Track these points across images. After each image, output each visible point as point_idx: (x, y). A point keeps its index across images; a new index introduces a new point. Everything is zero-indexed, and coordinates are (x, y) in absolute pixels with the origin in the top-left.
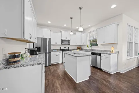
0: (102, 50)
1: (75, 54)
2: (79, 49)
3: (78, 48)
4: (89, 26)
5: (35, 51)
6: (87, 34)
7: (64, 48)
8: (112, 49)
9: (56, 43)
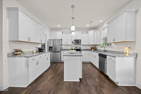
0: (115, 52)
1: (71, 53)
2: (93, 50)
3: (92, 48)
4: (100, 21)
5: (42, 49)
6: (101, 31)
7: (76, 48)
8: (126, 50)
9: (67, 43)
